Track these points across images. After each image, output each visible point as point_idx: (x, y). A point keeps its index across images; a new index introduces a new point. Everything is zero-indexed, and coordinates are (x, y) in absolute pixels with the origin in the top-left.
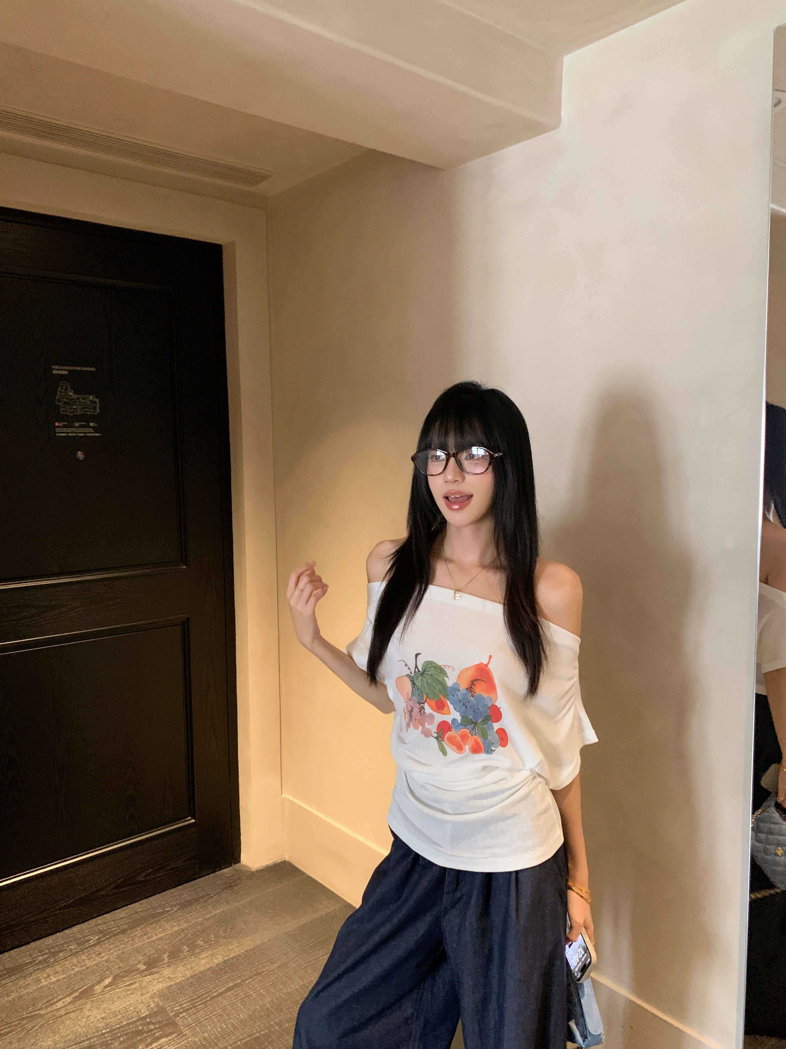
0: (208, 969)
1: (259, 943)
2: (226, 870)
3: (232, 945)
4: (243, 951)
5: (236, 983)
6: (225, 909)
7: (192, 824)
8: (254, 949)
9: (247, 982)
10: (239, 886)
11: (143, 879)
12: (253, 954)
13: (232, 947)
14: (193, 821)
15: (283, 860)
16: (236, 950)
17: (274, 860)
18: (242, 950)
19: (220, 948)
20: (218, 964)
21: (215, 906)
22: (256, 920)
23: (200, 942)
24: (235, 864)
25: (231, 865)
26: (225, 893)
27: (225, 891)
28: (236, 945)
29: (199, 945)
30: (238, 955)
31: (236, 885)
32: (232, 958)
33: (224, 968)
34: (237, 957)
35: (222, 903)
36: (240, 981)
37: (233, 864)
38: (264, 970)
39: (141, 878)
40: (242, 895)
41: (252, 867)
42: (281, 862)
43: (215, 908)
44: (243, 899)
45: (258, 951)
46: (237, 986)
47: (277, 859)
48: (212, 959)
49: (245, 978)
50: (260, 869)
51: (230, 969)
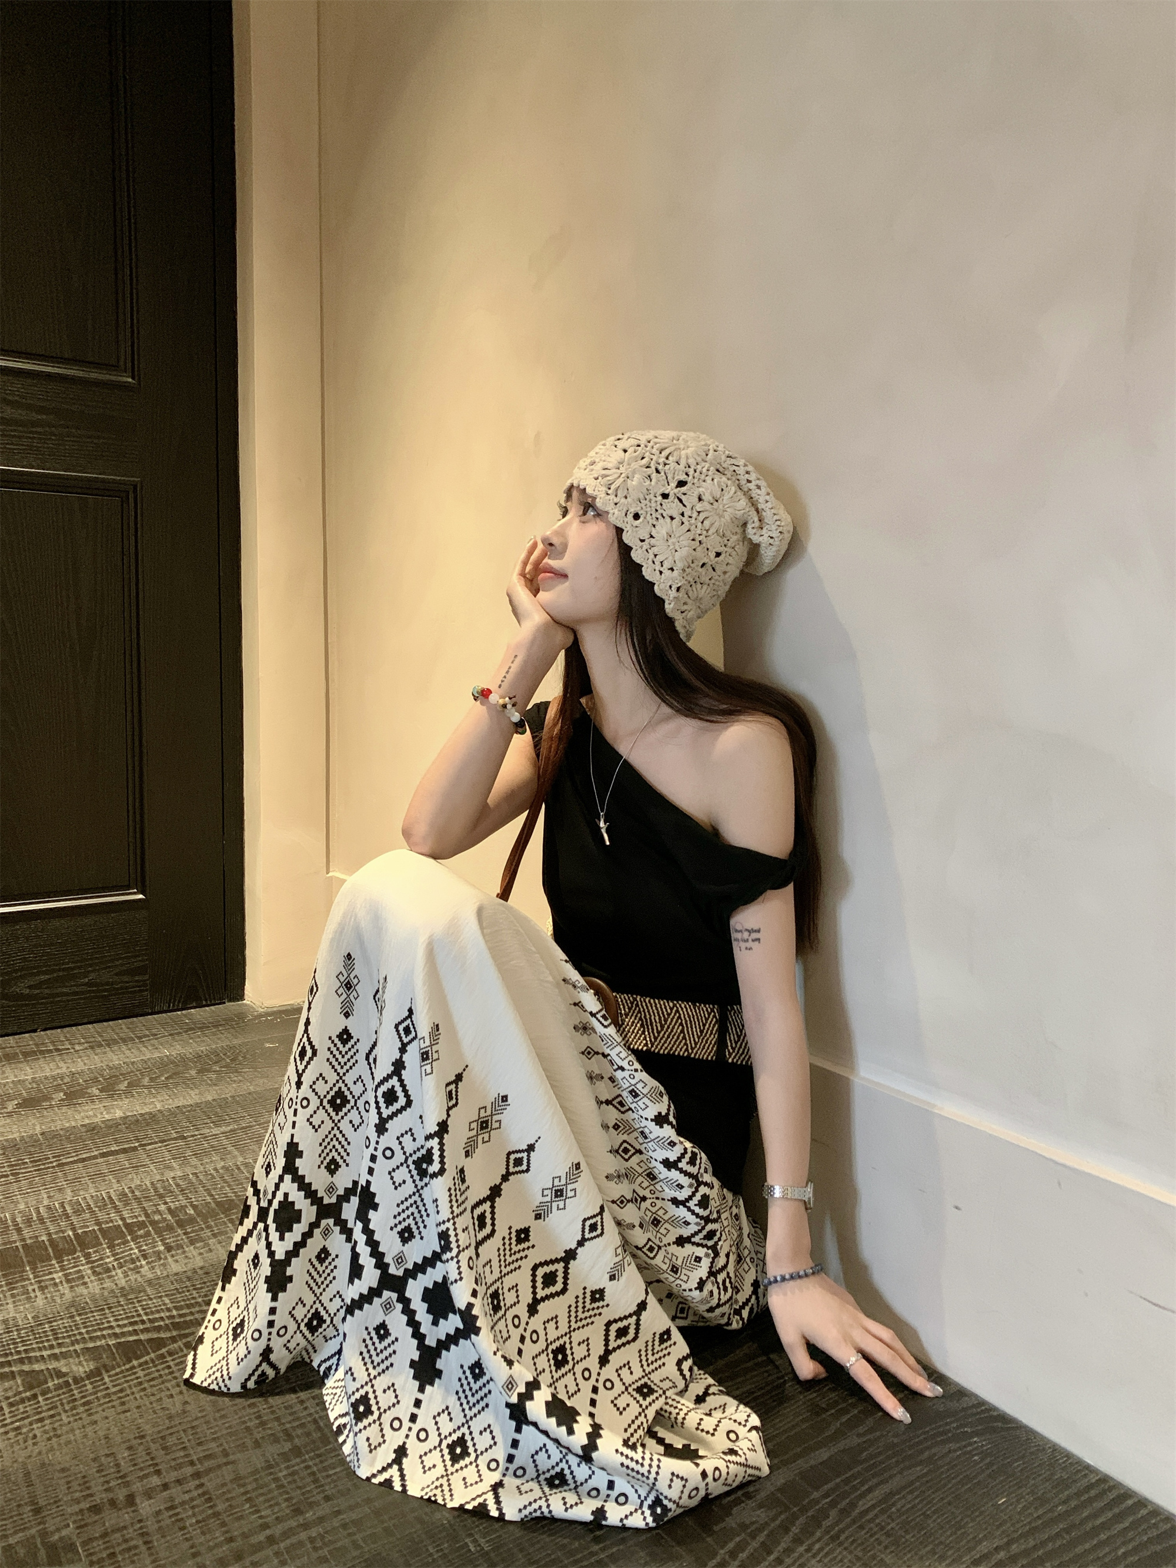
0: (84, 1126)
1: (210, 1098)
3: (154, 1097)
4: (170, 1107)
5: (128, 1146)
7: (140, 900)
10: (221, 1029)
11: (27, 991)
12: (188, 1111)
13: (152, 1100)
14: (141, 896)
16: (159, 1104)
19: (127, 1101)
20: (108, 1120)
21: (157, 1048)
22: (223, 1069)
23: (94, 1091)
24: (230, 1001)
25: (224, 1003)
26: (188, 1034)
27: (190, 1032)
28: (161, 1099)
29: (90, 1093)
30: (158, 1111)
31: (216, 1026)
32: (142, 1115)
33: (116, 1126)
34: (153, 1114)
35: (173, 1046)
36: (136, 1144)
37: (226, 1000)
39: (21, 988)
41: (260, 1007)
44: (216, 1043)
45: (202, 1109)
46: (125, 1151)
48: (101, 1113)
49: (150, 1141)
51: (127, 1128)
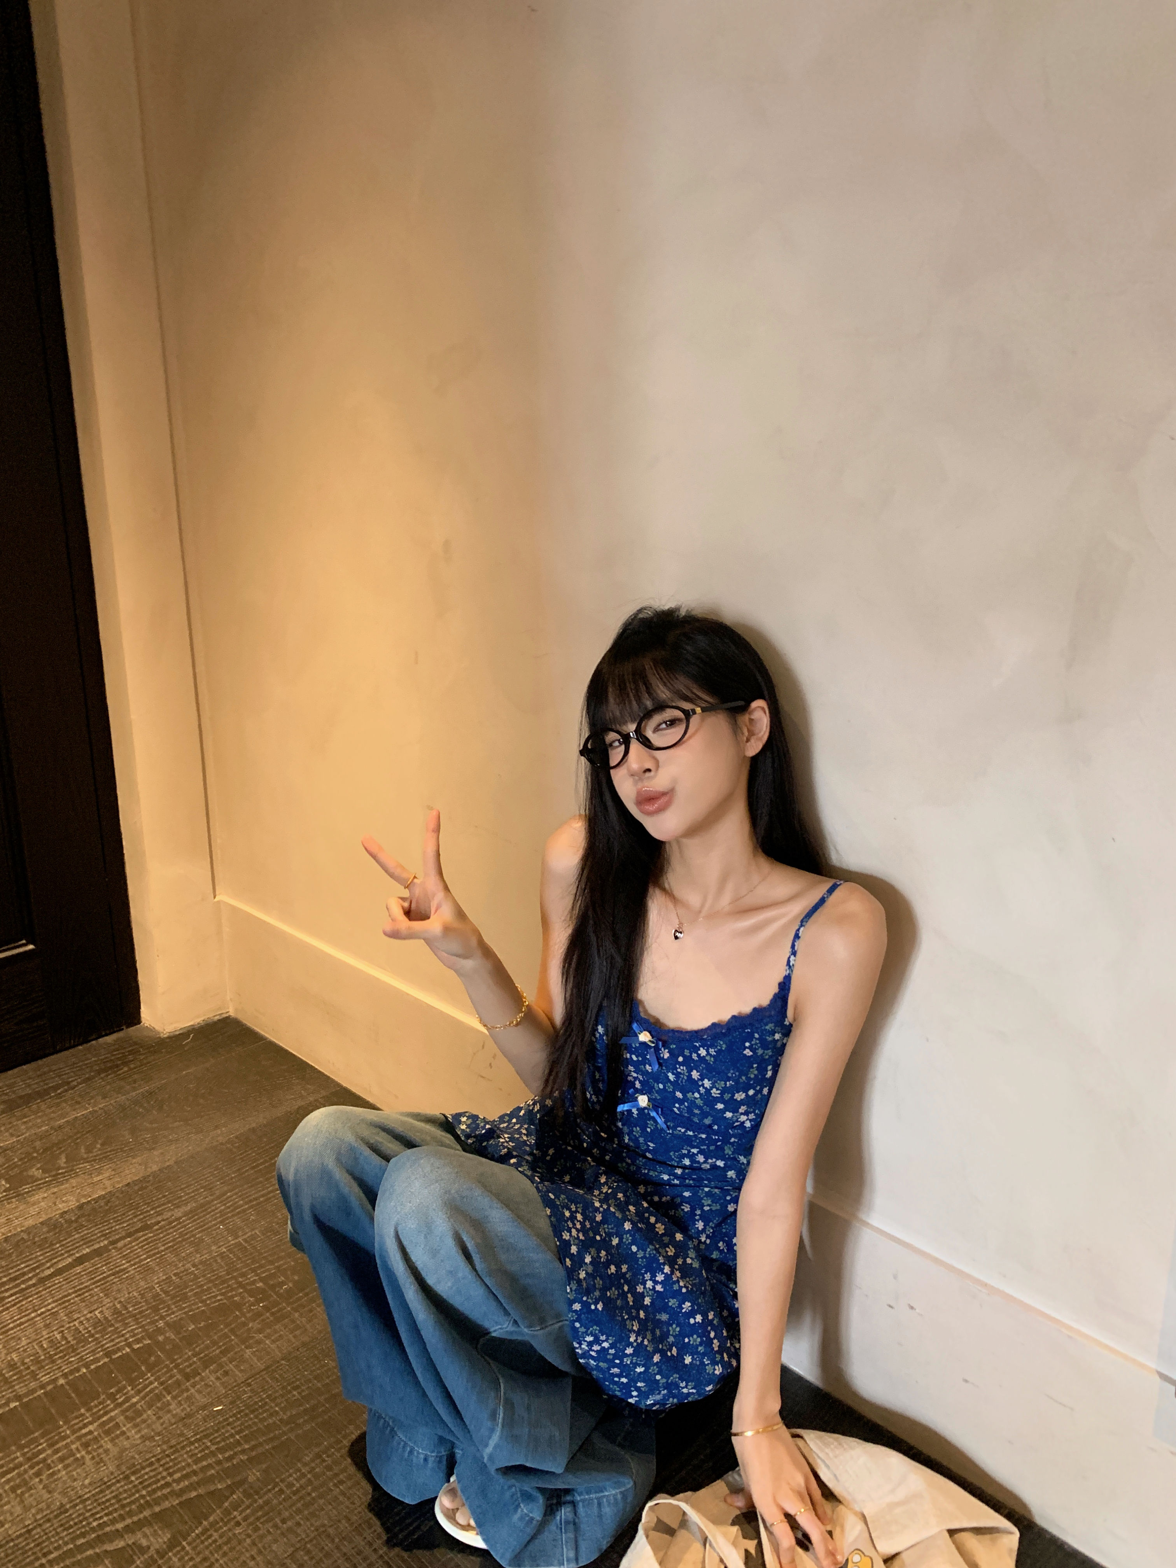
0: (42, 1223)
1: (155, 1168)
2: (109, 1039)
3: (99, 1174)
4: (120, 1185)
5: (96, 1246)
6: (96, 1108)
7: (31, 950)
8: (145, 1179)
9: (120, 1244)
10: (132, 1066)
12: (141, 1189)
13: (99, 1178)
14: (31, 947)
15: (225, 1016)
16: (108, 1183)
17: (205, 1017)
18: (118, 1182)
19: (74, 1182)
20: (65, 1212)
21: (78, 1103)
22: (155, 1125)
23: (36, 1172)
25: (123, 1029)
26: (102, 1078)
27: (102, 1075)
28: (107, 1175)
29: (32, 1176)
30: (110, 1192)
31: (125, 1064)
32: (96, 1200)
33: (76, 1221)
34: (107, 1198)
35: (92, 1098)
36: (106, 1242)
37: (124, 1027)
38: (159, 1218)
40: (135, 1082)
41: (162, 1031)
42: (219, 1020)
43: (77, 1106)
44: (134, 1089)
45: (152, 1185)
46: (98, 1253)
47: (211, 1015)
48: (55, 1203)
49: (117, 1237)
50: (177, 1033)
51: (89, 1221)
